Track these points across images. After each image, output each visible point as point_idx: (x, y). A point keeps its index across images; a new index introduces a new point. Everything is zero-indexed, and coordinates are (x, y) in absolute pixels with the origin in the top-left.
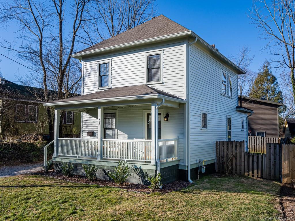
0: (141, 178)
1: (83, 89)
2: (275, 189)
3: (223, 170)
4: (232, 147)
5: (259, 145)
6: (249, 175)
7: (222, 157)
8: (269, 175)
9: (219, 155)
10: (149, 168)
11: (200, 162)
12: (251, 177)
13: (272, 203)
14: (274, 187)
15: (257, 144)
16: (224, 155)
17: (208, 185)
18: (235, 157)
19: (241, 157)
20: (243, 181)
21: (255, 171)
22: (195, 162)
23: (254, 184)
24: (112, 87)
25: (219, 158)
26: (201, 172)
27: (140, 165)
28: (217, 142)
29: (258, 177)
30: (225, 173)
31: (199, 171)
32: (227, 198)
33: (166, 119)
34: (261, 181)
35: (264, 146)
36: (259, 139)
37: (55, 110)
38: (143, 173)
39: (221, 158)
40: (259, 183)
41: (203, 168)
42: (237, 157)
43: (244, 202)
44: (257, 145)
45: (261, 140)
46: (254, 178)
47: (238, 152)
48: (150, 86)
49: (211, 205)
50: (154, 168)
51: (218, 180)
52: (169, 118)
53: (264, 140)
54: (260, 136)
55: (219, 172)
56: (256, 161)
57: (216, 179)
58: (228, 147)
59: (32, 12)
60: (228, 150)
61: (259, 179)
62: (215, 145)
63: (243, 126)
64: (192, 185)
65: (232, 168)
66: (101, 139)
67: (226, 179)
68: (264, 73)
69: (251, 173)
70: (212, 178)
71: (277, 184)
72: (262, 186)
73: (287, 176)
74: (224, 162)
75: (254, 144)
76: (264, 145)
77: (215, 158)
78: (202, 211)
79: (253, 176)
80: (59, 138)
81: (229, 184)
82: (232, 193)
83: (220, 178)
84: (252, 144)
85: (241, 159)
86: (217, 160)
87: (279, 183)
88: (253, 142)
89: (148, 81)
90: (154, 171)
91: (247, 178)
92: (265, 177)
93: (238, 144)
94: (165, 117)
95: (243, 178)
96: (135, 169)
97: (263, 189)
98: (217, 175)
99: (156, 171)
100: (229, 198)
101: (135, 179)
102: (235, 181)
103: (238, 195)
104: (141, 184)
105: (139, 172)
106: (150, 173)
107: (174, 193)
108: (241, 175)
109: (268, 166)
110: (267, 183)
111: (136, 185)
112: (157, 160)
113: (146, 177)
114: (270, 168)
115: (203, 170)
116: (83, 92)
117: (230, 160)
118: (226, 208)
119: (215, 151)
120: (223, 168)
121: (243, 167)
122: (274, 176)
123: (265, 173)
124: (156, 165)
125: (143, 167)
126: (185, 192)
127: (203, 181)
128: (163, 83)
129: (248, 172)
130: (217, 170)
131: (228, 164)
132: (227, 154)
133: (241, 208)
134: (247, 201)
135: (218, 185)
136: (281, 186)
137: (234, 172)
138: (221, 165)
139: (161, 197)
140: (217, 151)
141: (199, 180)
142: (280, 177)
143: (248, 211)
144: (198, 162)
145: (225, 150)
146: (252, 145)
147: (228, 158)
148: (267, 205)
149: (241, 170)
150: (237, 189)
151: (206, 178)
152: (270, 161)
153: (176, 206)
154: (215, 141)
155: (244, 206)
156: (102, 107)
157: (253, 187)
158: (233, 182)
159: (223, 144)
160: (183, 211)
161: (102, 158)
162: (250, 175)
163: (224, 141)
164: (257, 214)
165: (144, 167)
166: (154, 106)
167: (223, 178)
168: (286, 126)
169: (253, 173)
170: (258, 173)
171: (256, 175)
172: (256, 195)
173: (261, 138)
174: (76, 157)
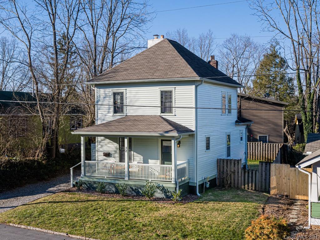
0: (164, 193)
1: (97, 114)
2: (263, 199)
3: (223, 184)
4: (231, 164)
5: (260, 152)
6: (244, 188)
7: (222, 172)
8: (261, 188)
9: (220, 171)
10: (170, 186)
11: (205, 179)
12: (247, 190)
13: (257, 209)
14: (262, 197)
15: (258, 150)
16: (223, 171)
17: (212, 197)
18: (233, 173)
19: (238, 173)
20: (239, 193)
21: (250, 185)
22: (201, 179)
23: (248, 196)
24: (127, 114)
25: (220, 173)
26: (206, 187)
27: (162, 184)
28: (218, 160)
29: (252, 189)
30: (225, 187)
31: (204, 186)
32: (227, 206)
33: (178, 146)
34: (254, 193)
35: (265, 153)
36: (260, 145)
37: (81, 137)
38: (165, 189)
39: (221, 174)
40: (252, 195)
41: (208, 183)
42: (235, 173)
43: (238, 208)
44: (258, 152)
45: (263, 146)
46: (249, 190)
47: (236, 169)
48: (163, 117)
49: (217, 210)
50: (174, 186)
51: (219, 193)
52: (181, 145)
53: (265, 146)
54: (262, 142)
55: (219, 186)
56: (251, 176)
57: (218, 192)
58: (227, 164)
59: (18, 17)
60: (227, 167)
61: (253, 191)
62: (216, 163)
63: (241, 139)
64: (200, 198)
65: (231, 183)
66: (128, 163)
67: (226, 192)
68: (271, 55)
69: (246, 186)
70: (214, 191)
71: (266, 195)
72: (254, 197)
73: (274, 188)
74: (224, 177)
75: (255, 150)
76: (265, 151)
77: (216, 174)
78: (213, 214)
79: (248, 189)
80: (86, 161)
81: (228, 196)
82: (231, 203)
83: (221, 191)
84: (253, 150)
85: (239, 174)
86: (218, 175)
87: (268, 195)
88: (254, 149)
89: (162, 112)
90: (175, 188)
91: (243, 190)
92: (258, 190)
93: (236, 162)
94: (178, 144)
95: (240, 191)
96: (158, 187)
97: (254, 199)
98: (218, 189)
99: (176, 188)
100: (229, 206)
101: (159, 194)
102: (233, 193)
103: (234, 204)
104: (163, 198)
105: (161, 189)
106: (171, 190)
107: (191, 203)
108: (238, 188)
109: (260, 180)
110: (258, 195)
111: (160, 199)
112: (176, 180)
113: (167, 192)
114: (262, 182)
115: (208, 186)
116: (97, 116)
117: (229, 176)
118: (227, 211)
119: (216, 168)
120: (223, 182)
121: (240, 182)
122: (265, 188)
123: (258, 187)
124: (176, 184)
125: (164, 185)
126: (198, 203)
127: (208, 194)
128: (175, 115)
129: (244, 186)
130: (218, 184)
131: (227, 179)
132: (227, 171)
133: (236, 211)
134: (241, 208)
135: (220, 197)
136: (268, 197)
137: (232, 185)
138: (222, 180)
139: (183, 206)
140: (218, 168)
141: (204, 194)
142: (269, 189)
143: (241, 213)
144: (204, 179)
145: (225, 167)
146: (253, 152)
147: (227, 174)
148: (253, 210)
149: (238, 184)
150: (234, 199)
151: (210, 192)
152: (262, 176)
153: (195, 211)
154: (216, 159)
155: (238, 210)
156: (128, 138)
157: (247, 198)
158: (232, 194)
159: (223, 162)
160: (201, 213)
161: (129, 179)
162: (246, 188)
163: (224, 159)
164: (246, 214)
165: (166, 185)
166: (174, 141)
167: (223, 191)
168: (296, 123)
169: (248, 186)
170: (252, 187)
171: (250, 188)
172: (248, 204)
173: (263, 145)
174: (105, 177)
